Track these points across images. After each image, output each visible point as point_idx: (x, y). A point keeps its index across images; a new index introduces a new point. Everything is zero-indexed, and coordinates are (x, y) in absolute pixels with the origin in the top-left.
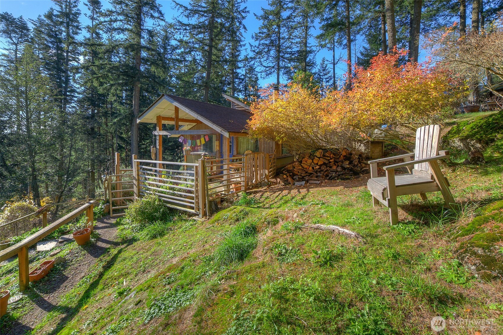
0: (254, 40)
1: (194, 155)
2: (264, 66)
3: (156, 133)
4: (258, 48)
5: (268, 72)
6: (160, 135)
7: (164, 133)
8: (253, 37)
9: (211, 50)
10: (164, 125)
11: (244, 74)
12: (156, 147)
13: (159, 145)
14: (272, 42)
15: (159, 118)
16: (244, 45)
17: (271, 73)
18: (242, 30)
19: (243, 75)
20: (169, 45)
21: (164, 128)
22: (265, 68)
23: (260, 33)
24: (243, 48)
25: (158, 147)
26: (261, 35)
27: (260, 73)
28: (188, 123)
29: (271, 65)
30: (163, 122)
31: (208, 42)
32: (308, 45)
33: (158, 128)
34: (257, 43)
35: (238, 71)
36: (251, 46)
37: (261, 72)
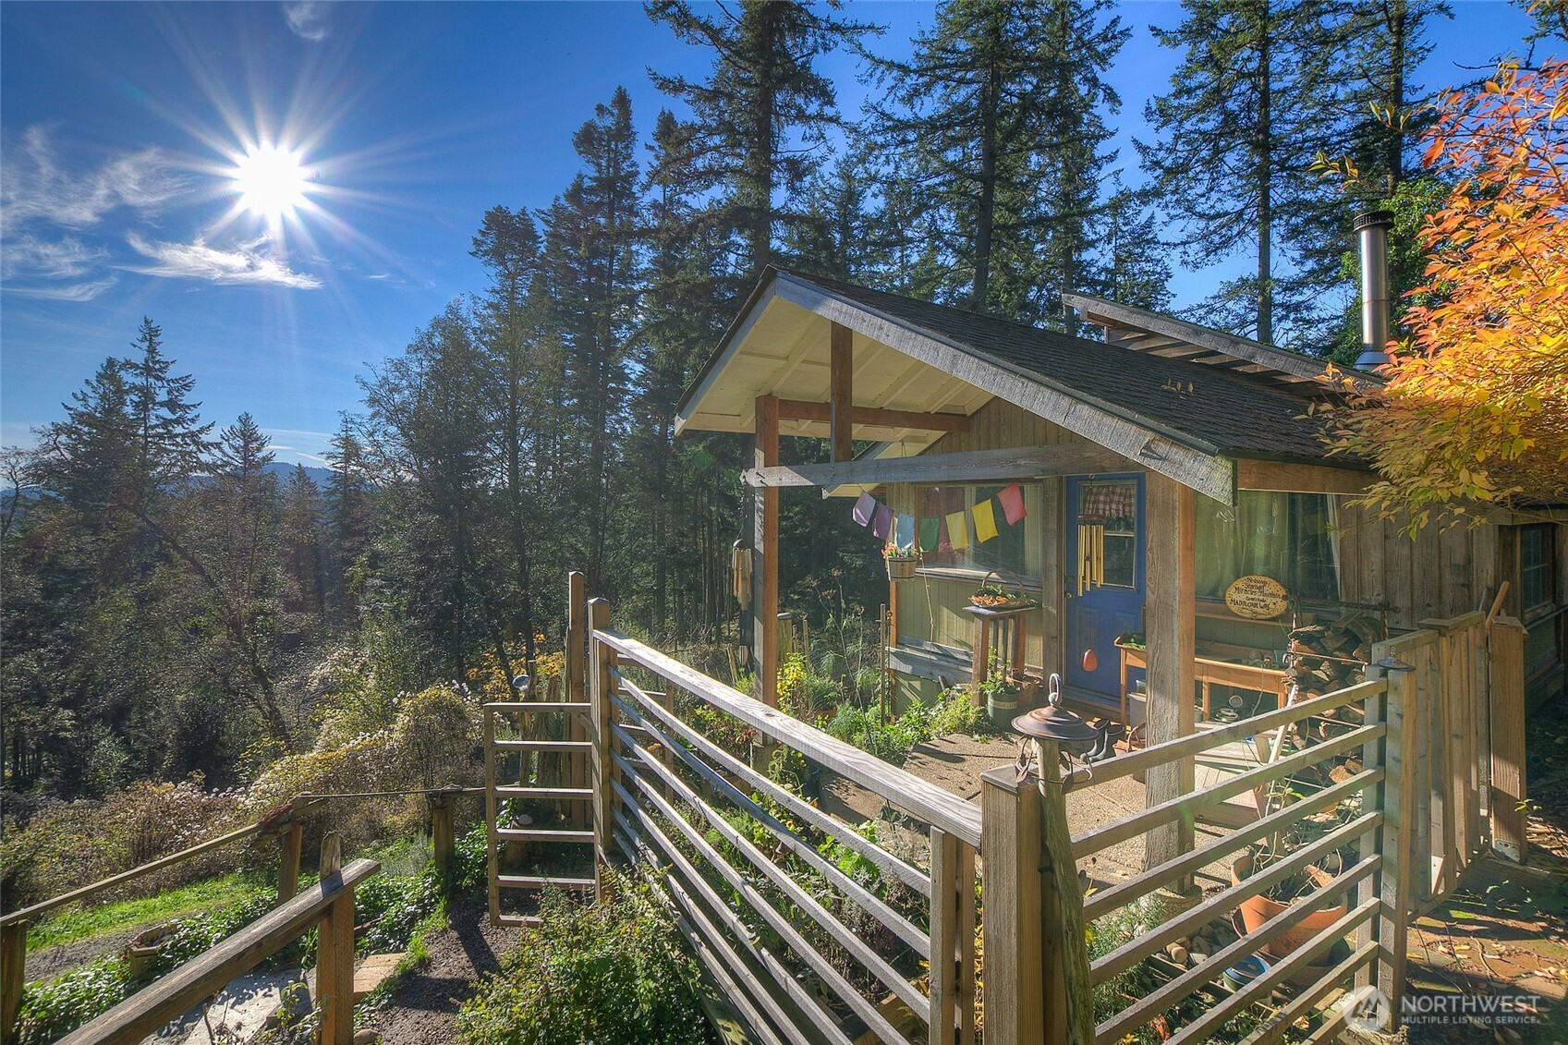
0: (1154, 125)
1: (931, 577)
2: (1201, 216)
3: (752, 478)
4: (1170, 151)
5: (1216, 239)
6: (767, 490)
7: (787, 477)
8: (1149, 113)
9: (989, 190)
10: (787, 441)
11: (1111, 265)
12: (752, 546)
13: (765, 538)
14: (1230, 117)
15: (770, 406)
16: (1111, 158)
17: (1226, 242)
18: (1101, 108)
19: (1105, 269)
20: (857, 217)
21: (790, 453)
22: (1202, 224)
23: (1178, 95)
24: (1108, 169)
25: (760, 547)
26: (1184, 100)
27: (1181, 249)
28: (905, 431)
29: (1231, 205)
30: (787, 427)
31: (976, 166)
32: (1406, 96)
33: (760, 456)
34: (1167, 135)
35: (1087, 255)
36: (1143, 149)
37: (1184, 243)
